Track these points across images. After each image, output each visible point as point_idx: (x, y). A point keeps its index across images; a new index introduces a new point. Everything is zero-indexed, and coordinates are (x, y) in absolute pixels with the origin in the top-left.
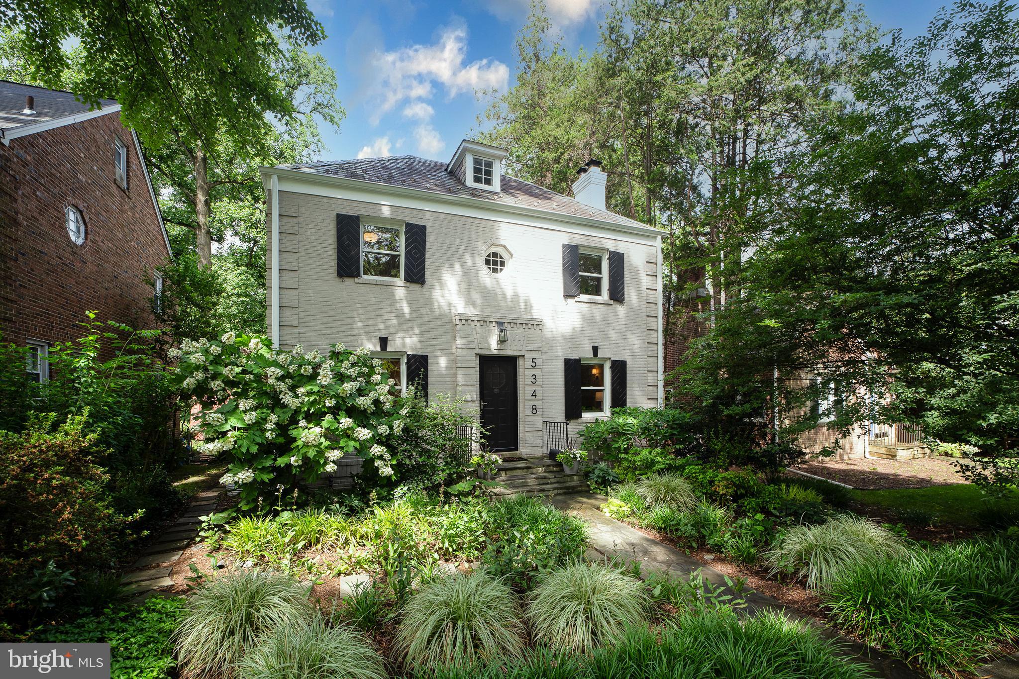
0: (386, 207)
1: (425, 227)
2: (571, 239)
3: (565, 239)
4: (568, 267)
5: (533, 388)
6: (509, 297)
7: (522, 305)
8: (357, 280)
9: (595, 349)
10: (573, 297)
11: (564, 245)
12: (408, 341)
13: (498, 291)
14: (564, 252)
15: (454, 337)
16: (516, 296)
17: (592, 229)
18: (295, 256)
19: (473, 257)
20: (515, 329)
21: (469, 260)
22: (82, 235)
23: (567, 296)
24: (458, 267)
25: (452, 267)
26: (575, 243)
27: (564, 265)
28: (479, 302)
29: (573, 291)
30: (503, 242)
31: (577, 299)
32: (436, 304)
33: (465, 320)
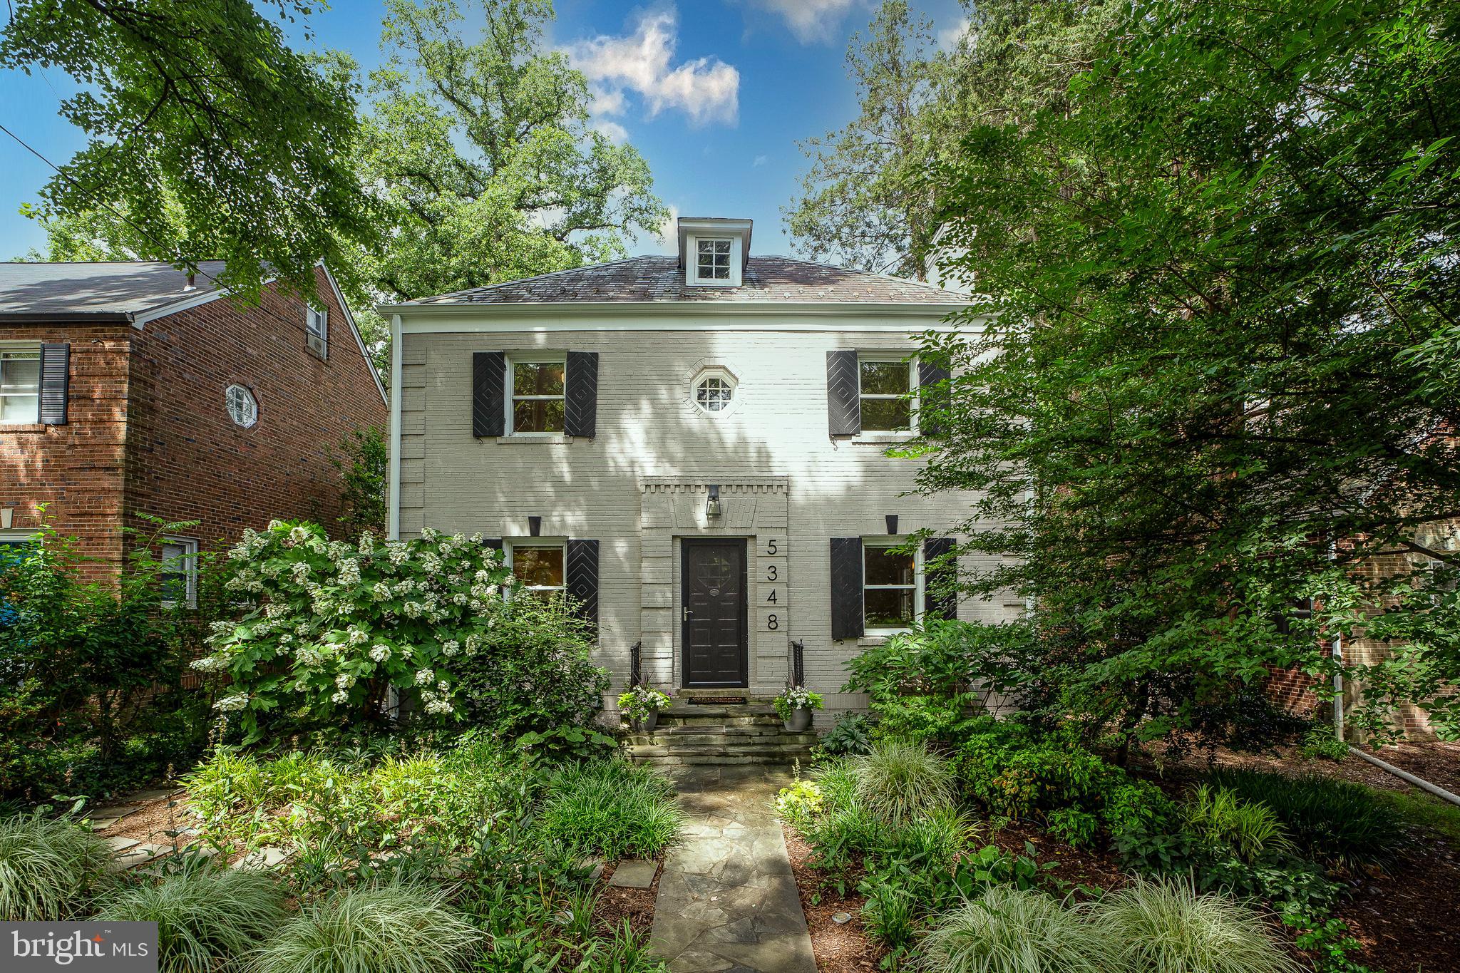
0: (540, 333)
1: (595, 355)
2: (843, 341)
3: (833, 344)
4: (836, 389)
5: (771, 588)
6: (729, 445)
7: (753, 455)
8: (499, 440)
9: (892, 522)
10: (847, 436)
11: (829, 354)
12: (570, 519)
13: (713, 437)
14: (829, 365)
15: (639, 512)
16: (743, 442)
17: (884, 321)
18: (421, 416)
19: (671, 390)
20: (740, 494)
21: (663, 394)
22: (254, 415)
23: (836, 435)
24: (646, 407)
25: (638, 408)
26: (851, 346)
27: (829, 385)
28: (680, 455)
29: (846, 426)
30: (720, 362)
31: (854, 439)
32: (611, 463)
33: (656, 485)
